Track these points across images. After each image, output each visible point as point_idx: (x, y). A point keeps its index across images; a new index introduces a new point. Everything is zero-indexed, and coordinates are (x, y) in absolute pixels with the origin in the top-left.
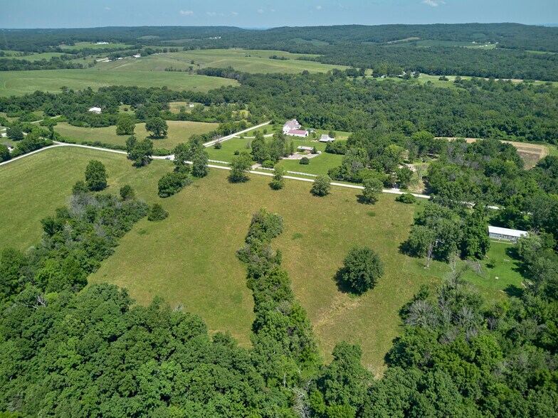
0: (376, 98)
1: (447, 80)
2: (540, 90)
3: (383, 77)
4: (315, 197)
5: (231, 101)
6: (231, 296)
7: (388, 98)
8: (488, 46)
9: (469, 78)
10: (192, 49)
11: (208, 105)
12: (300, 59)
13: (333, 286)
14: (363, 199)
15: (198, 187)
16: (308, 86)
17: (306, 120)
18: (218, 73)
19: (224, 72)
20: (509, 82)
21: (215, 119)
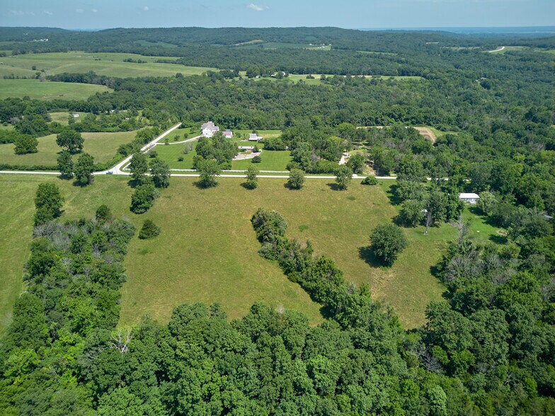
0: (266, 97)
1: (313, 78)
2: (389, 84)
3: (257, 77)
4: (292, 191)
5: (119, 108)
6: (284, 292)
7: (277, 96)
8: (323, 47)
9: (332, 76)
10: (24, 53)
11: (98, 114)
12: (159, 62)
13: (364, 265)
14: (334, 187)
15: (169, 197)
16: (191, 88)
17: (219, 121)
18: (80, 79)
19: (86, 78)
20: (363, 78)
21: (117, 128)
